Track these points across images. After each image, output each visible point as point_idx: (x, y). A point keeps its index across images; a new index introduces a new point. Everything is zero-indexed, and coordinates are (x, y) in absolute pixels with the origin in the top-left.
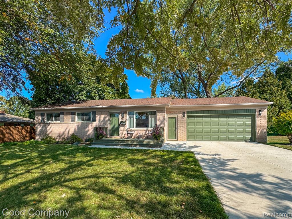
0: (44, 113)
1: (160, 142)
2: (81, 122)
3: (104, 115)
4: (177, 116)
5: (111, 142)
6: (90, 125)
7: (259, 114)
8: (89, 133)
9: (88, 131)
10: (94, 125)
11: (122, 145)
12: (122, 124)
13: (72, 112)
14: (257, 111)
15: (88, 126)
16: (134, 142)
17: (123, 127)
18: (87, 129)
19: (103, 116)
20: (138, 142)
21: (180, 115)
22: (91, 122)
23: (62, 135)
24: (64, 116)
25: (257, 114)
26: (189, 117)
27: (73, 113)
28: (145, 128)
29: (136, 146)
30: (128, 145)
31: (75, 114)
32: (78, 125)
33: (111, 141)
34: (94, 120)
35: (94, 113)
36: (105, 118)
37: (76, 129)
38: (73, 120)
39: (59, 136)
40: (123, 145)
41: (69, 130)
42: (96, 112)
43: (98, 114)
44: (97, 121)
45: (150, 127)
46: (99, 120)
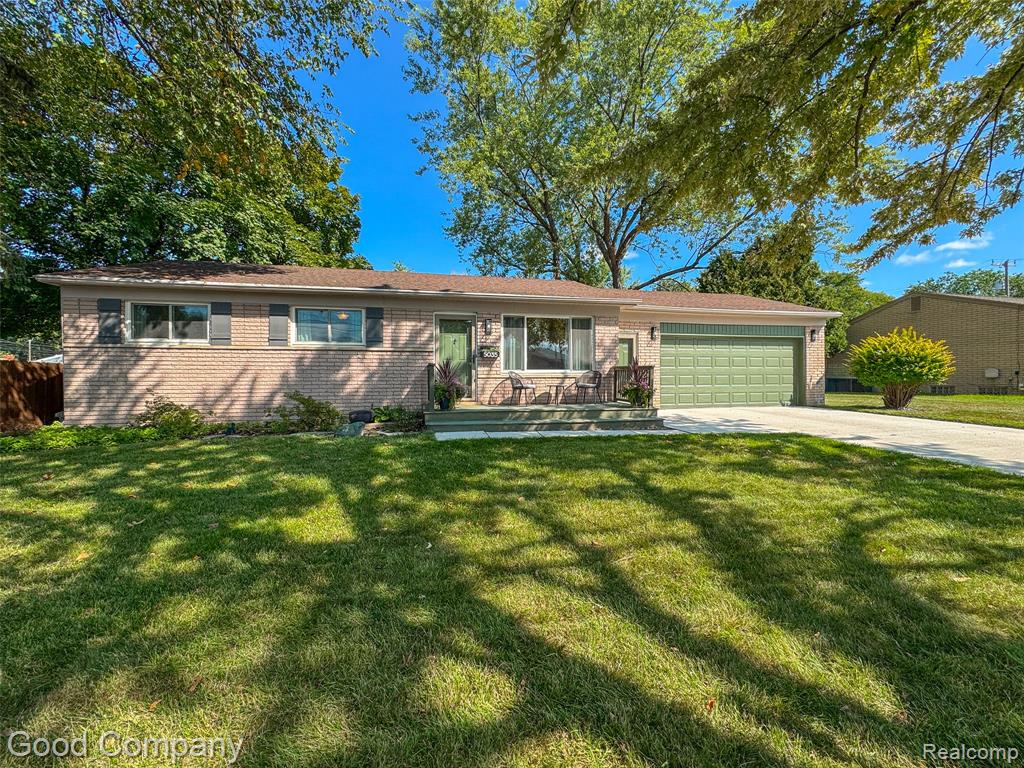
0: (120, 301)
1: (649, 413)
2: (313, 347)
3: (413, 323)
4: (633, 337)
5: (495, 419)
6: (354, 359)
7: (812, 340)
8: (349, 388)
9: (348, 379)
10: (373, 357)
11: (540, 427)
12: (481, 356)
13: (277, 305)
14: (808, 331)
15: (347, 363)
16: (571, 415)
17: (487, 369)
18: (340, 375)
19: (407, 327)
20: (584, 414)
21: (644, 335)
22: (364, 348)
23: (217, 400)
24: (233, 319)
25: (808, 338)
26: (665, 340)
27: (280, 310)
28: (558, 372)
29: (586, 426)
30: (563, 426)
31: (287, 314)
32: (301, 359)
33: (494, 416)
34: (374, 339)
35: (375, 316)
36: (416, 334)
37: (292, 374)
38: (278, 339)
39: (202, 400)
40: (545, 426)
41: (255, 378)
42: (382, 309)
43: (391, 320)
44: (387, 345)
45: (574, 368)
46: (395, 340)
